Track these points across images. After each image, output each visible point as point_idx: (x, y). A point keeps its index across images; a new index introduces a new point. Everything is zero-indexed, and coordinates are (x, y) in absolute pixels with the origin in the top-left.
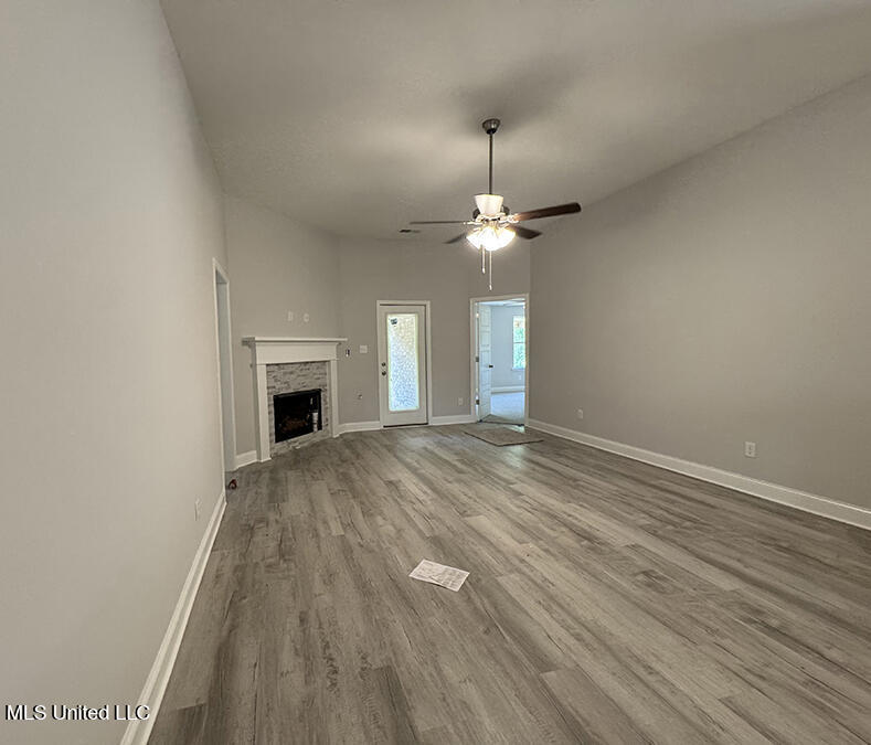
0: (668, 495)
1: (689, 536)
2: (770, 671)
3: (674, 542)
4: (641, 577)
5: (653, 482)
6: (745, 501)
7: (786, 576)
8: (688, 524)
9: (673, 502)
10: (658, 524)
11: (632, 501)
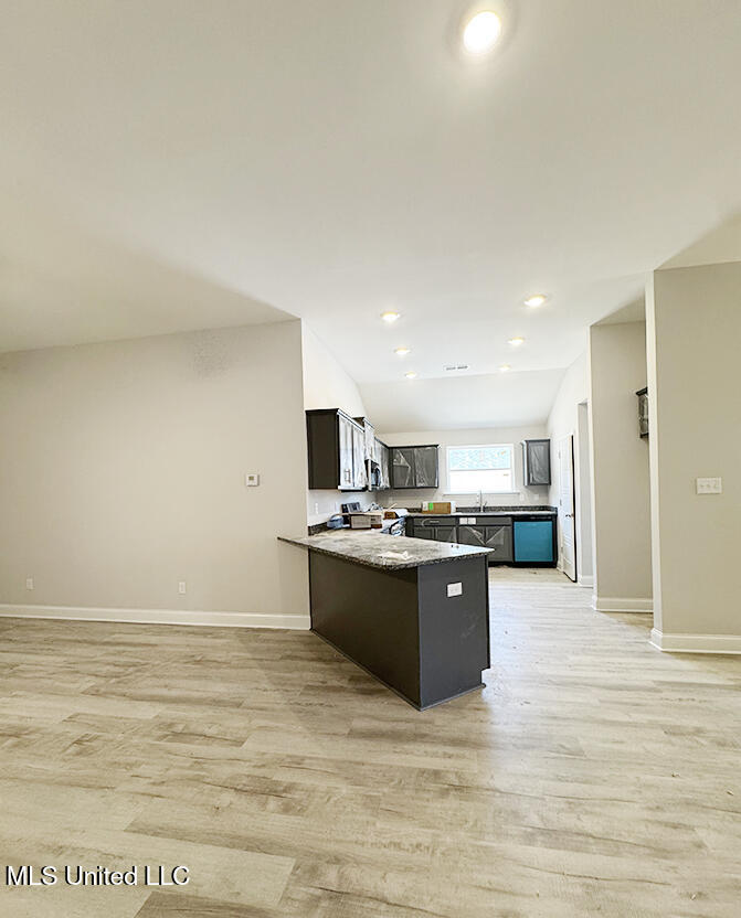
0: (118, 648)
1: (130, 680)
2: (171, 772)
3: (114, 693)
4: (73, 749)
5: (106, 640)
6: (178, 632)
7: (195, 684)
8: (131, 669)
9: (119, 653)
10: (102, 681)
11: (78, 667)
